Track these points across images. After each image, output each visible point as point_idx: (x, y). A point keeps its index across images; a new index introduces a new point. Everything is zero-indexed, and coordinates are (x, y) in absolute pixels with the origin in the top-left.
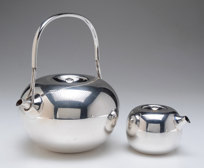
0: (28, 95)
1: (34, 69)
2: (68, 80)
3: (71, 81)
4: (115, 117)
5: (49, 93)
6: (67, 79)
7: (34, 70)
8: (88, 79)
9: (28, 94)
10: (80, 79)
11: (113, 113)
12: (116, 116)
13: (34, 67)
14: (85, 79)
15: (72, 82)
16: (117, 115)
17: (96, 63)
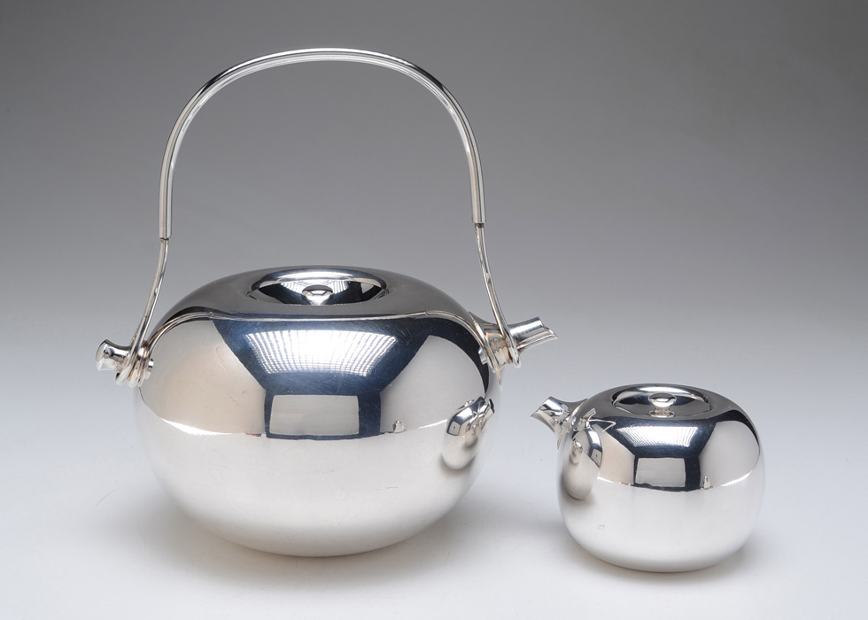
2: (313, 292)
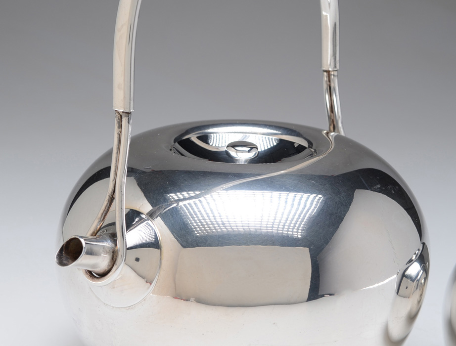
0: (100, 215)
1: (123, 115)
3: (249, 151)
4: (421, 283)
5: (175, 205)
6: (234, 145)
7: (125, 120)
8: (311, 144)
9: (102, 211)
10: (281, 141)
11: (415, 269)
12: (423, 281)
13: (121, 110)
14: (297, 141)
15: (251, 155)
16: (425, 273)
17: (326, 79)
